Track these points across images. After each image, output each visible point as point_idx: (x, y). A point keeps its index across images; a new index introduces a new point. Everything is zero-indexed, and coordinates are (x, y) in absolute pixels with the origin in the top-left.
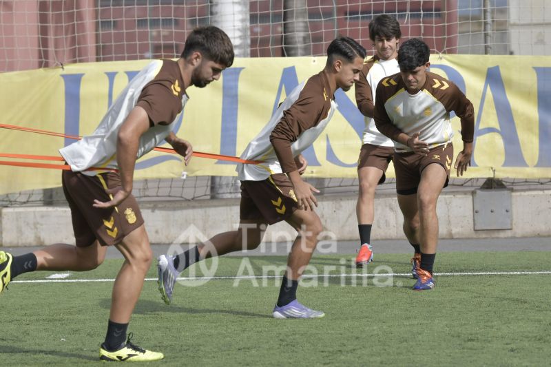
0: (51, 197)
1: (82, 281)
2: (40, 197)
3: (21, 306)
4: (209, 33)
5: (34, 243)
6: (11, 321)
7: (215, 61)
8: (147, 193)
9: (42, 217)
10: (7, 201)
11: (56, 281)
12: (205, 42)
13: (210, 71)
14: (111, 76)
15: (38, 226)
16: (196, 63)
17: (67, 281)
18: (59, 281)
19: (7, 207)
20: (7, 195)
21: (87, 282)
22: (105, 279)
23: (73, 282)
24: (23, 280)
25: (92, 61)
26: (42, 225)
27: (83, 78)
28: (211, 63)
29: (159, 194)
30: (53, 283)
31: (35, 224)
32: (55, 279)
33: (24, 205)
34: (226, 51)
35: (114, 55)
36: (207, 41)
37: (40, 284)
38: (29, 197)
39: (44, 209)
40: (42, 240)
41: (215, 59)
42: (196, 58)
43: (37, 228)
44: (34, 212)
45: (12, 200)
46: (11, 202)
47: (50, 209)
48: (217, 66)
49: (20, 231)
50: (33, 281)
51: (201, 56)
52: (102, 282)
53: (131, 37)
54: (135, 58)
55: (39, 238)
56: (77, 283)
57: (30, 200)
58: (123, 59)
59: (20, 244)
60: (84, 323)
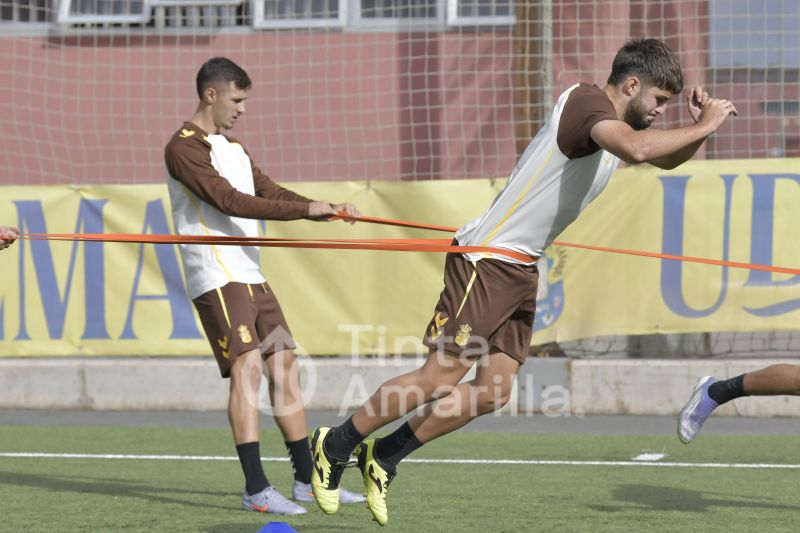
0: (638, 346)
1: (681, 464)
2: (623, 346)
3: (597, 497)
4: (647, 47)
5: (615, 410)
6: (583, 518)
7: (660, 87)
8: (775, 345)
9: (628, 373)
10: (578, 350)
11: (645, 464)
12: (643, 61)
13: (654, 101)
14: (729, 180)
15: (621, 386)
16: (634, 92)
17: (661, 464)
18: (651, 464)
19: (578, 358)
20: (580, 341)
21: (689, 467)
22: (713, 462)
23: (669, 467)
24: (600, 461)
25: (701, 158)
26: (627, 385)
27: (690, 183)
28: (655, 91)
29: (791, 347)
30: (641, 466)
31: (618, 384)
32: (644, 461)
33: (603, 356)
34: (673, 71)
35: (733, 151)
36: (646, 59)
37: (622, 467)
38: (610, 346)
39: (630, 363)
40: (626, 405)
41: (659, 83)
42: (633, 86)
43: (619, 389)
44: (616, 367)
45: (587, 348)
46: (584, 351)
47: (639, 363)
48: (663, 93)
49: (595, 393)
50: (614, 463)
51: (639, 82)
52: (710, 468)
53: (757, 126)
54: (762, 156)
55: (622, 403)
56: (675, 468)
57: (611, 349)
58: (745, 156)
59: (595, 411)
60: (685, 524)
